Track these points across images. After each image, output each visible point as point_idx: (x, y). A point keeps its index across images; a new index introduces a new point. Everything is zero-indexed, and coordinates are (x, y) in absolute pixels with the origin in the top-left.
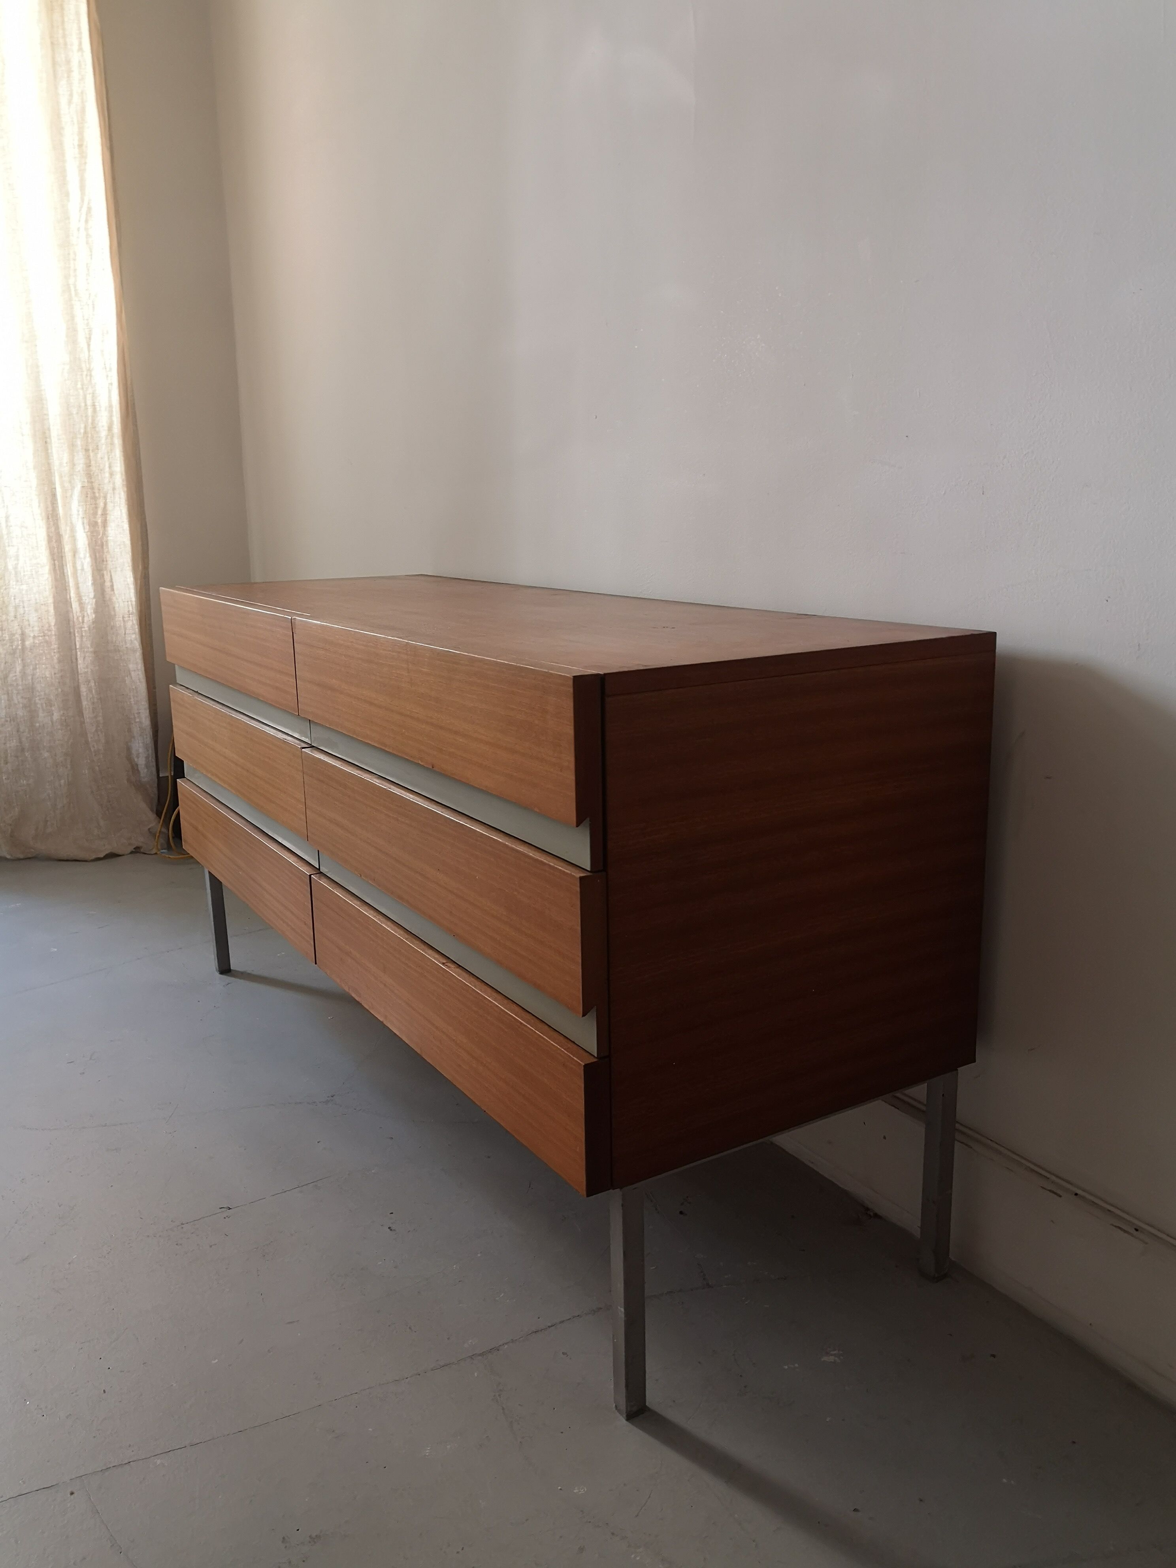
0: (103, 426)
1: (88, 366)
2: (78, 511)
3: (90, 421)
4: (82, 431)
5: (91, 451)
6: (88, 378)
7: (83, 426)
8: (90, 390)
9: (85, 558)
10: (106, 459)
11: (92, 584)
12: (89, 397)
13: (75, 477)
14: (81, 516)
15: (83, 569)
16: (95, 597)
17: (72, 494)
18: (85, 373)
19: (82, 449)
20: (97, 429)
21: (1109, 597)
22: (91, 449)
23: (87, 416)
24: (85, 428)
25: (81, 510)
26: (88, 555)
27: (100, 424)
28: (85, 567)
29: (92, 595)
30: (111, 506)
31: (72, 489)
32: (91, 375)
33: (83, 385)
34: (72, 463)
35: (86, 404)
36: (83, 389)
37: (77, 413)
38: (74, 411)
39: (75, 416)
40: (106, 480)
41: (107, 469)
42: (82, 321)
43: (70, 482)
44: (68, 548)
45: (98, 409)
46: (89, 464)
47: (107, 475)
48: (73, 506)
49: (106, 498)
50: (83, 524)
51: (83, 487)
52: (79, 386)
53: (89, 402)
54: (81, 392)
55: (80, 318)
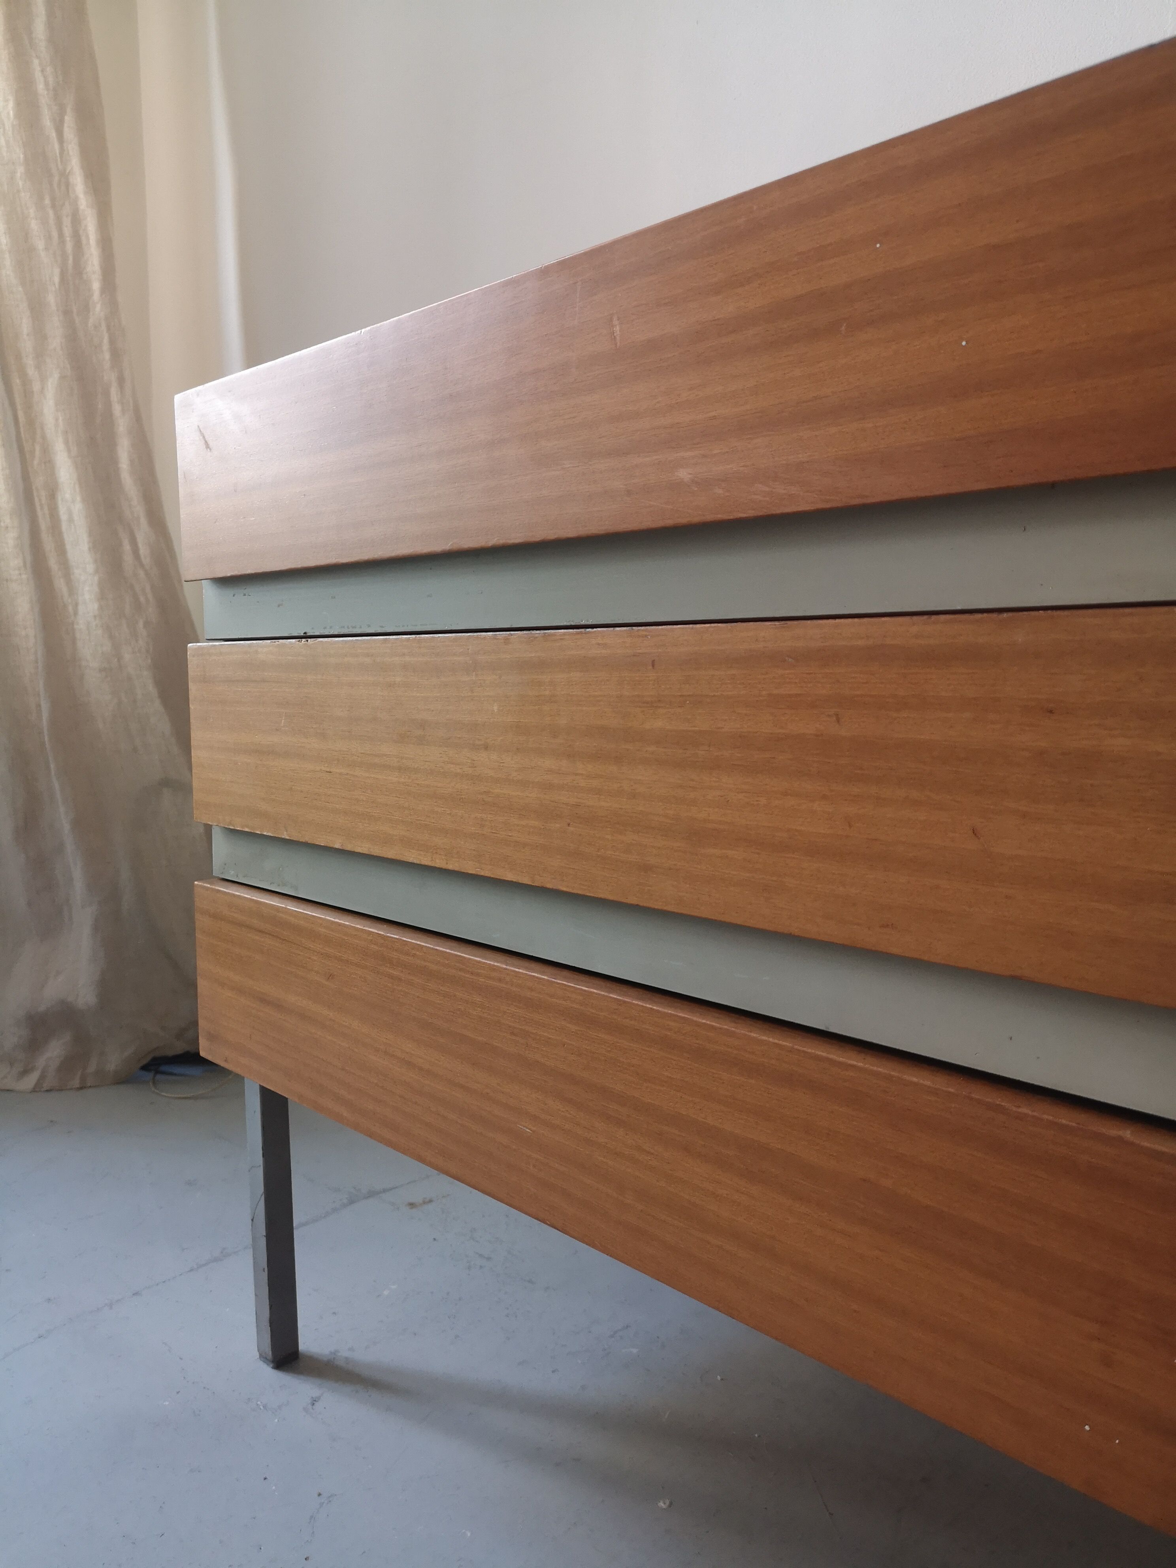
0: (94, 273)
1: (61, 169)
3: (70, 262)
4: (56, 279)
5: (75, 315)
6: (63, 189)
7: (57, 271)
8: (68, 210)
9: (73, 501)
10: (104, 327)
11: (89, 549)
12: (67, 222)
13: (48, 359)
15: (71, 520)
16: (97, 571)
17: (43, 388)
18: (56, 179)
19: (58, 310)
20: (85, 276)
22: (75, 311)
23: (65, 254)
24: (63, 274)
25: (61, 419)
26: (78, 498)
27: (89, 269)
28: (76, 518)
29: (91, 568)
30: (117, 409)
31: (43, 379)
32: (68, 185)
33: (53, 200)
34: (40, 334)
35: (61, 235)
36: (53, 206)
37: (46, 249)
38: (40, 245)
39: (43, 254)
40: (107, 365)
41: (106, 346)
42: (46, 92)
43: (38, 367)
44: (38, 481)
45: (84, 242)
46: (72, 337)
47: (107, 356)
48: (46, 411)
49: (107, 394)
50: (66, 442)
51: (62, 377)
52: (47, 201)
53: (67, 231)
54: (51, 213)
55: (41, 87)
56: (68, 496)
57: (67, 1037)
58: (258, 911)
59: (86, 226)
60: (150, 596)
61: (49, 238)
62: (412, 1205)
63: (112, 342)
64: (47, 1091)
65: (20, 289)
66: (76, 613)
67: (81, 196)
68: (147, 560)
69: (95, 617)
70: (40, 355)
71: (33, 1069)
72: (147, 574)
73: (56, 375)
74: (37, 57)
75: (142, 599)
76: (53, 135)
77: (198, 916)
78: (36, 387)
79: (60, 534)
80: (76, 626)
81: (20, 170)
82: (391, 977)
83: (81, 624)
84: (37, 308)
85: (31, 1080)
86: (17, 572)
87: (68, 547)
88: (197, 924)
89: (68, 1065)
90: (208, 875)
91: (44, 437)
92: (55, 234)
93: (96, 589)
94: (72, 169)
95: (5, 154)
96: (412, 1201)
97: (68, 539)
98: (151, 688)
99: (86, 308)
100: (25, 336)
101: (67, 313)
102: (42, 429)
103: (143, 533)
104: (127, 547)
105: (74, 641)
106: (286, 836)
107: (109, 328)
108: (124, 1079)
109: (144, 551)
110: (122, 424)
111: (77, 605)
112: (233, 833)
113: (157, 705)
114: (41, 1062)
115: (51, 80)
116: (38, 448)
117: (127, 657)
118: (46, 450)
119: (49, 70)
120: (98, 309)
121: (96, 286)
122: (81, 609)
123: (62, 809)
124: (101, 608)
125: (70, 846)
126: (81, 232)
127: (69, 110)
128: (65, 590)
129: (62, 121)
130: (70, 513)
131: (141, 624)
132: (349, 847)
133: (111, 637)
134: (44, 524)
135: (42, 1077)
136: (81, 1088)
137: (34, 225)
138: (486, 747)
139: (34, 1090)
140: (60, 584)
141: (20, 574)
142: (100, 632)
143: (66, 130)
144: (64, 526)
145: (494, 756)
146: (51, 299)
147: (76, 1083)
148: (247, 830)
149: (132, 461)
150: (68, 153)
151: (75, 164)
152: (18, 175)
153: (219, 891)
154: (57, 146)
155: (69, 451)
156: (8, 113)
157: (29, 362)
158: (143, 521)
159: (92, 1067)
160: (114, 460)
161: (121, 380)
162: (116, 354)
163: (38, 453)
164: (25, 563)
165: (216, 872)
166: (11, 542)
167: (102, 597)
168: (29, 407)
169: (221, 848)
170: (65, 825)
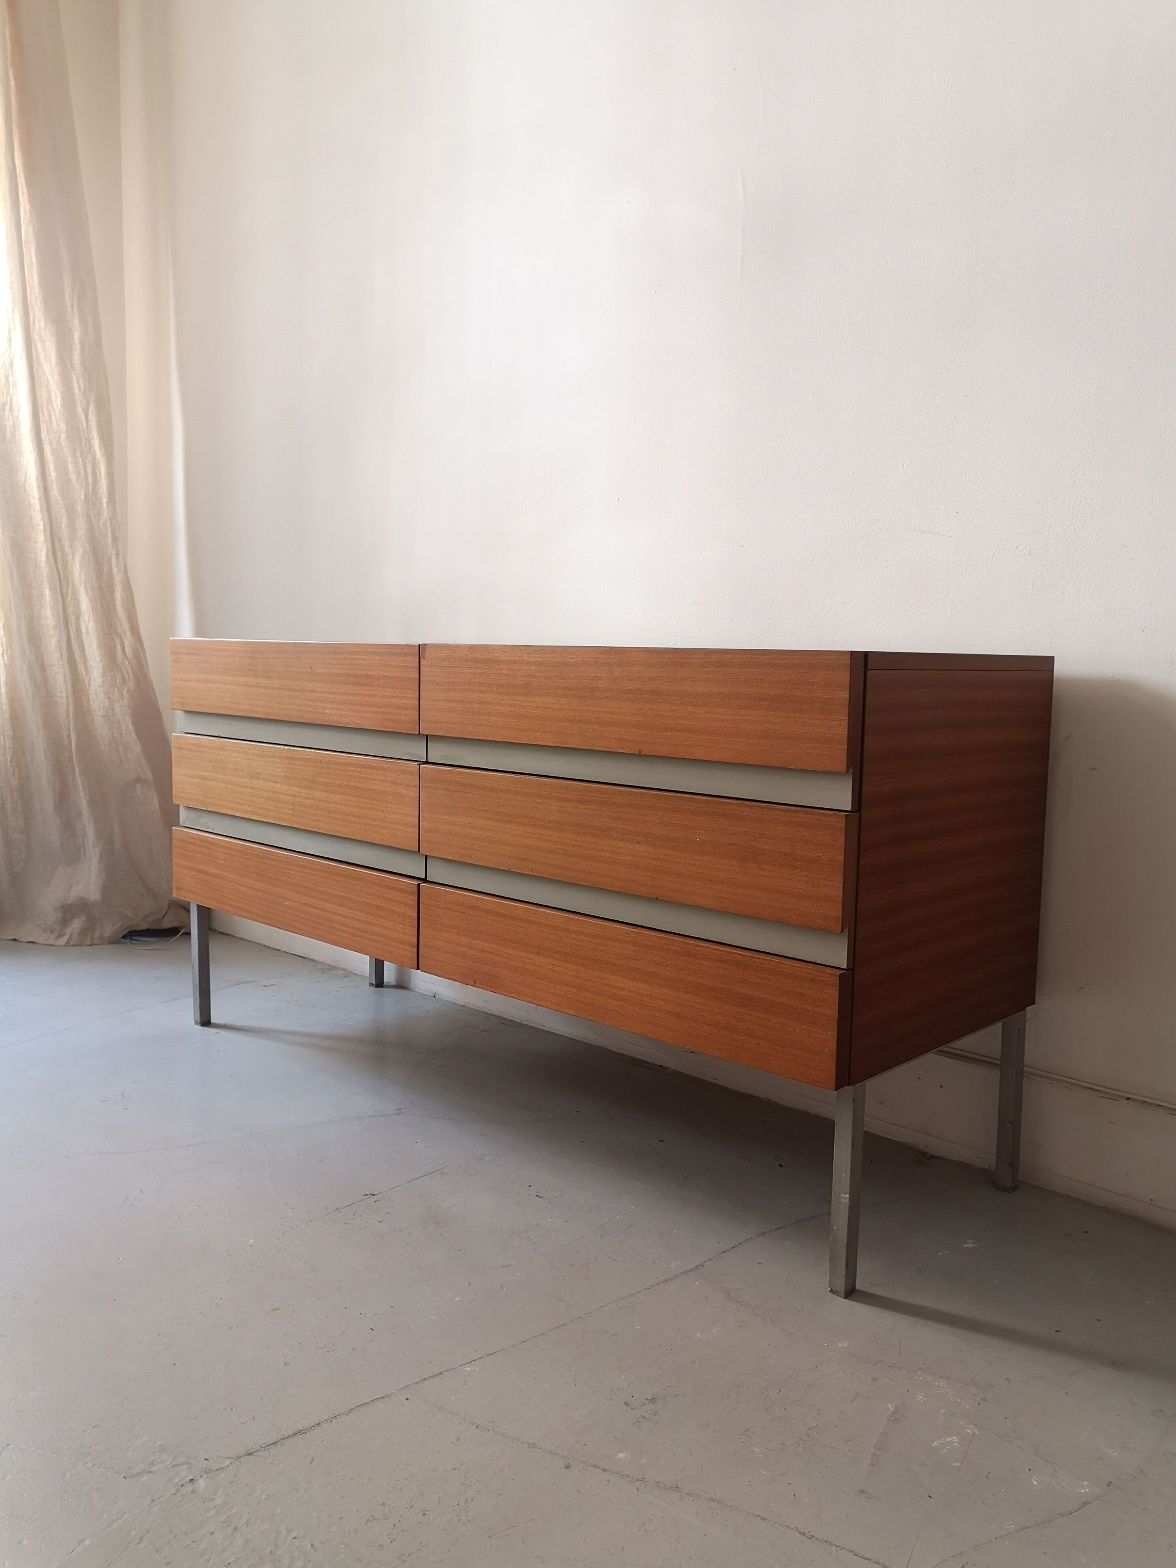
0: (104, 493)
1: (87, 436)
2: (81, 575)
3: (90, 488)
4: (82, 498)
5: (92, 517)
6: (88, 447)
7: (83, 493)
8: (90, 458)
9: (89, 622)
10: (108, 525)
12: (89, 465)
13: (76, 542)
14: (83, 580)
15: (88, 632)
16: (101, 661)
18: (84, 441)
19: (83, 515)
20: (98, 496)
21: (1145, 628)
23: (87, 484)
24: (86, 494)
25: (83, 575)
26: (92, 619)
27: (101, 491)
28: (90, 631)
29: (98, 659)
30: (115, 570)
31: (74, 553)
32: (90, 445)
33: (82, 453)
34: (72, 528)
35: (86, 473)
36: (82, 457)
37: (77, 480)
38: (74, 478)
39: (75, 483)
40: (110, 546)
41: (109, 535)
42: (79, 393)
43: (71, 546)
44: (70, 610)
45: (98, 476)
46: (91, 530)
47: (110, 540)
48: (75, 570)
49: (110, 562)
50: (86, 588)
51: (84, 552)
52: (78, 454)
53: (89, 470)
54: (80, 460)
55: (76, 390)
56: (86, 618)
57: (83, 918)
58: (199, 838)
59: (100, 468)
60: (131, 675)
61: (79, 474)
62: (265, 986)
63: (113, 533)
64: (72, 946)
65: (61, 502)
66: (90, 684)
67: (97, 451)
68: (129, 655)
69: (100, 686)
70: (72, 540)
71: (64, 935)
72: (129, 663)
73: (81, 551)
74: (75, 374)
75: (126, 676)
76: (83, 416)
77: (173, 841)
78: (70, 557)
79: (82, 639)
80: (90, 692)
81: (63, 436)
82: (246, 858)
83: (92, 691)
84: (71, 513)
85: (64, 940)
86: (57, 661)
87: (86, 648)
88: (173, 844)
89: (83, 932)
90: (178, 825)
91: (73, 585)
92: (82, 472)
93: (101, 670)
94: (93, 436)
95: (55, 427)
96: (265, 984)
97: (86, 643)
98: (131, 728)
99: (99, 514)
100: (64, 529)
101: (88, 516)
102: (73, 581)
103: (128, 640)
104: (119, 648)
105: (89, 700)
106: (210, 810)
107: (111, 524)
108: (113, 941)
109: (128, 650)
110: (118, 579)
111: (90, 680)
112: (187, 808)
113: (134, 735)
114: (69, 930)
115: (82, 386)
116: (70, 592)
117: (117, 709)
118: (75, 593)
119: (81, 380)
120: (106, 514)
121: (105, 501)
122: (92, 682)
123: (82, 794)
124: (103, 681)
125: (86, 813)
126: (97, 471)
127: (92, 403)
128: (84, 671)
129: (88, 409)
130: (87, 628)
131: (125, 691)
132: (233, 814)
133: (109, 698)
134: (73, 635)
135: (69, 940)
136: (91, 945)
137: (71, 467)
138: (277, 782)
139: (66, 945)
140: (81, 668)
141: (58, 662)
142: (102, 695)
143: (90, 414)
144: (84, 636)
145: (279, 785)
146: (79, 508)
147: (88, 942)
148: (195, 807)
149: (122, 599)
150: (91, 426)
151: (94, 433)
152: (62, 438)
153: (183, 831)
154: (85, 424)
155: (87, 593)
156: (57, 404)
157: (66, 543)
158: (128, 633)
159: (97, 934)
160: (113, 600)
161: (118, 554)
162: (115, 539)
163: (70, 594)
164: (61, 656)
165: (180, 824)
166: (54, 644)
167: (104, 675)
168: (65, 568)
169: (183, 814)
170: (84, 803)
